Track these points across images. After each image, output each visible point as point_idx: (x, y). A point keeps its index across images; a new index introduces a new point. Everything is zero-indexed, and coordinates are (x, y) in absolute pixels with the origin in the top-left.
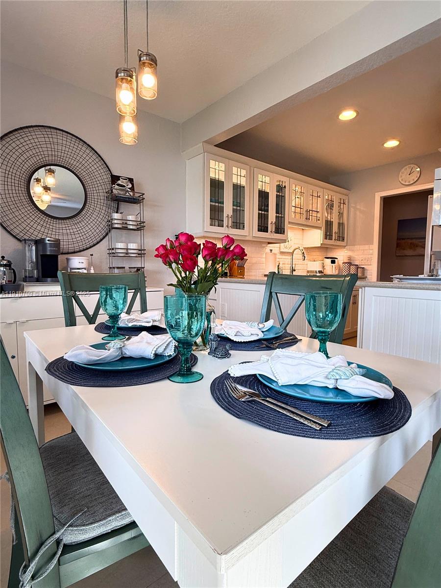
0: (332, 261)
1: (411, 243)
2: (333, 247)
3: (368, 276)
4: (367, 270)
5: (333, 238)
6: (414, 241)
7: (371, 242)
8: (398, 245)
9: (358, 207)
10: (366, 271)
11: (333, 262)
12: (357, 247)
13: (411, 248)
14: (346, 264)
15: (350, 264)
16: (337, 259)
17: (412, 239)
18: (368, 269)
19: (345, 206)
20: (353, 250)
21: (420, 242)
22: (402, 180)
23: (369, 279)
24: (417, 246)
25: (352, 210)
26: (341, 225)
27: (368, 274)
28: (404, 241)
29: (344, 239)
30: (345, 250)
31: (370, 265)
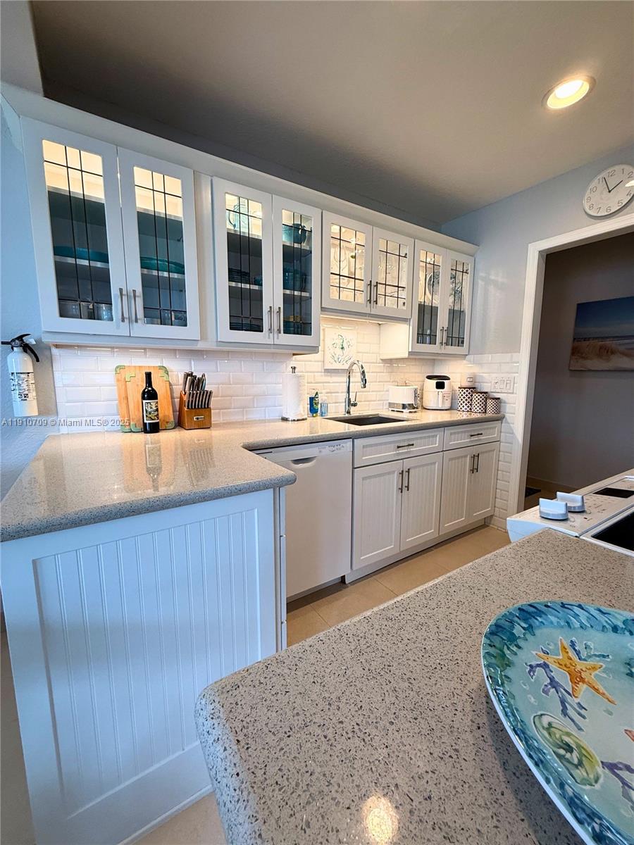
0: (437, 383)
1: (601, 348)
2: (440, 358)
3: (507, 415)
4: (505, 403)
5: (438, 340)
6: (608, 343)
7: (514, 347)
8: (575, 351)
9: (493, 277)
10: (502, 404)
11: (440, 386)
12: (488, 357)
13: (599, 355)
14: (465, 391)
15: (473, 389)
16: (448, 379)
17: (604, 338)
18: (507, 401)
19: (467, 278)
20: (479, 364)
21: (620, 345)
22: (591, 207)
23: (509, 421)
24: (613, 353)
25: (480, 283)
26: (456, 315)
27: (507, 410)
28: (587, 343)
29: (463, 342)
30: (465, 362)
31: (513, 393)
